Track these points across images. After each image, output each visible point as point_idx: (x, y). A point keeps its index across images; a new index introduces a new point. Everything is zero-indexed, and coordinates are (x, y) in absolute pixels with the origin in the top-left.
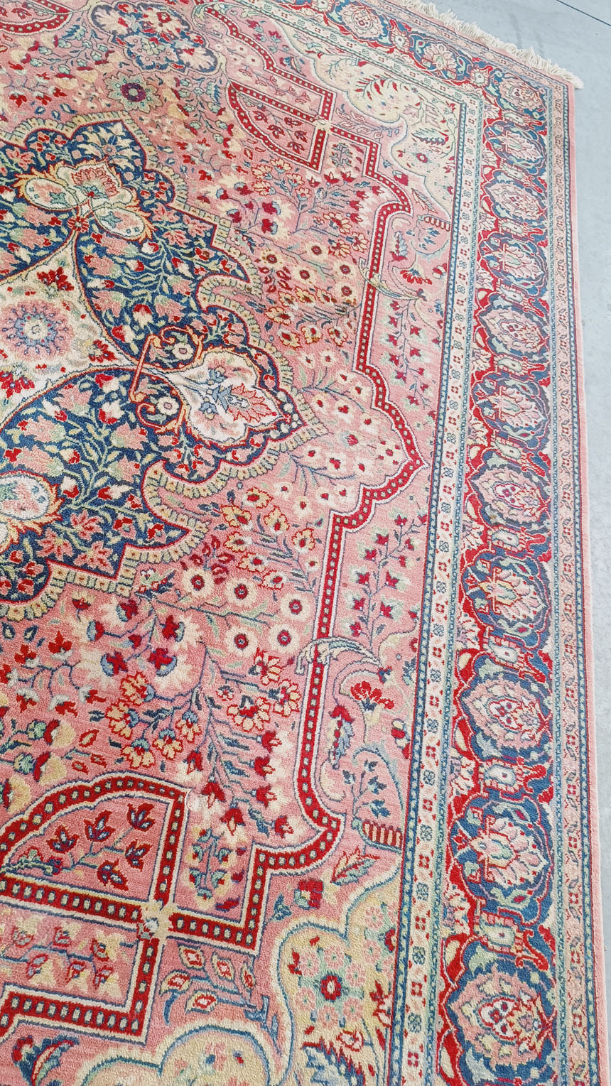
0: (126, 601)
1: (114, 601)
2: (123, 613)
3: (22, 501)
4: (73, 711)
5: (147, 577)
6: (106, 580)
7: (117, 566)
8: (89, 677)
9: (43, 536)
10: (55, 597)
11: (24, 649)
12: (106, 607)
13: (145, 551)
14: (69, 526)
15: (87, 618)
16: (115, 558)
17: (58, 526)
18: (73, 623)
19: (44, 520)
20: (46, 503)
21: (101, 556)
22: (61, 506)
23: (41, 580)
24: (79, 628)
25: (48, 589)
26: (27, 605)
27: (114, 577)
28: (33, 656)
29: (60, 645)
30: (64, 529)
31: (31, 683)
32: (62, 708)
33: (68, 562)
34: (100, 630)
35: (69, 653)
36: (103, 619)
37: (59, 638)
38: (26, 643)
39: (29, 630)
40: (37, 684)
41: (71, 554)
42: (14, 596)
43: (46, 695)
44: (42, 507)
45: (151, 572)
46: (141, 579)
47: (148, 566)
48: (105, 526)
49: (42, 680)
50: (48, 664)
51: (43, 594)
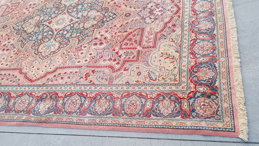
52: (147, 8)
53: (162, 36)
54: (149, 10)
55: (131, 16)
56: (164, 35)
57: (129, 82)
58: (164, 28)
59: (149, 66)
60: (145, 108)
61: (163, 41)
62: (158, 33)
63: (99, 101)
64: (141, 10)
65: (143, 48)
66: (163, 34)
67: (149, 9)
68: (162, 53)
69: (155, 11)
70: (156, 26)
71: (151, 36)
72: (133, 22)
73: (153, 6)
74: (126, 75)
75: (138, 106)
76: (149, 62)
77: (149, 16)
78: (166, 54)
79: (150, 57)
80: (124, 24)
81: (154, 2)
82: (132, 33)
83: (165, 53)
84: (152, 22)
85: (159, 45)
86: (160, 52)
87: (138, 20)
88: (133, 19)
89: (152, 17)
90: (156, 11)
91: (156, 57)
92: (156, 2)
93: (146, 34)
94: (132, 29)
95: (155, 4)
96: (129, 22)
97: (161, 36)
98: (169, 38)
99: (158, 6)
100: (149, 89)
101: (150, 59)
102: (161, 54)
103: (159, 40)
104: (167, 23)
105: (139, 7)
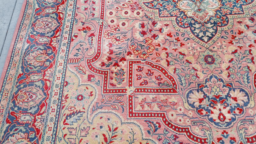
0: (250, 18)
1: (247, 19)
2: (251, 21)
3: (212, 4)
4: (253, 46)
5: (252, 11)
6: (242, 15)
7: (243, 11)
8: (252, 37)
9: (221, 10)
10: (233, 22)
11: (233, 36)
12: (245, 21)
13: (247, 6)
14: (226, 6)
15: (243, 25)
16: (241, 9)
17: (223, 7)
18: (240, 27)
19: (219, 7)
20: (217, 3)
21: (237, 10)
22: (221, 2)
23: (227, 20)
24: (242, 27)
25: (230, 21)
26: (227, 26)
27: (244, 13)
28: (236, 37)
29: (240, 33)
30: (225, 7)
31: (239, 42)
32: (250, 46)
33: (231, 14)
34: (248, 27)
35: (244, 34)
36: (247, 24)
37: (239, 31)
38: (232, 34)
39: (231, 31)
40: (241, 43)
41: (230, 12)
42: (223, 25)
43: (244, 44)
44: (217, 4)
45: (252, 10)
46: (251, 12)
47: (250, 9)
48: (234, 3)
49: (241, 41)
50: (240, 38)
51: (229, 23)
52: (230, 90)
53: (154, 125)
54: (223, 95)
55: (208, 65)
56: (157, 129)
57: (68, 86)
58: (176, 127)
59: (93, 111)
60: (22, 114)
61: (142, 128)
62: (164, 117)
63: (44, 54)
64: (223, 81)
65: (130, 96)
66: (160, 126)
67: (228, 94)
68: (116, 129)
69: (223, 106)
70: (181, 112)
71: (156, 106)
72: (192, 71)
73: (236, 101)
74: (80, 79)
75: (26, 104)
76: (100, 110)
77: (208, 97)
78: (114, 135)
79: (111, 111)
80: (187, 58)
81: (248, 103)
82: (165, 73)
83: (116, 134)
84: (190, 105)
85: (135, 122)
86: (119, 125)
87: (198, 79)
88: (199, 70)
89: (205, 103)
90: (222, 109)
91: (109, 119)
92: (249, 105)
93: (162, 97)
94: (174, 72)
95: (241, 103)
96: (190, 65)
97: (155, 123)
98: (151, 138)
99: (237, 112)
100: (50, 116)
101: (107, 111)
102: (115, 127)
103: (146, 121)
104: (189, 131)
105: (232, 76)
